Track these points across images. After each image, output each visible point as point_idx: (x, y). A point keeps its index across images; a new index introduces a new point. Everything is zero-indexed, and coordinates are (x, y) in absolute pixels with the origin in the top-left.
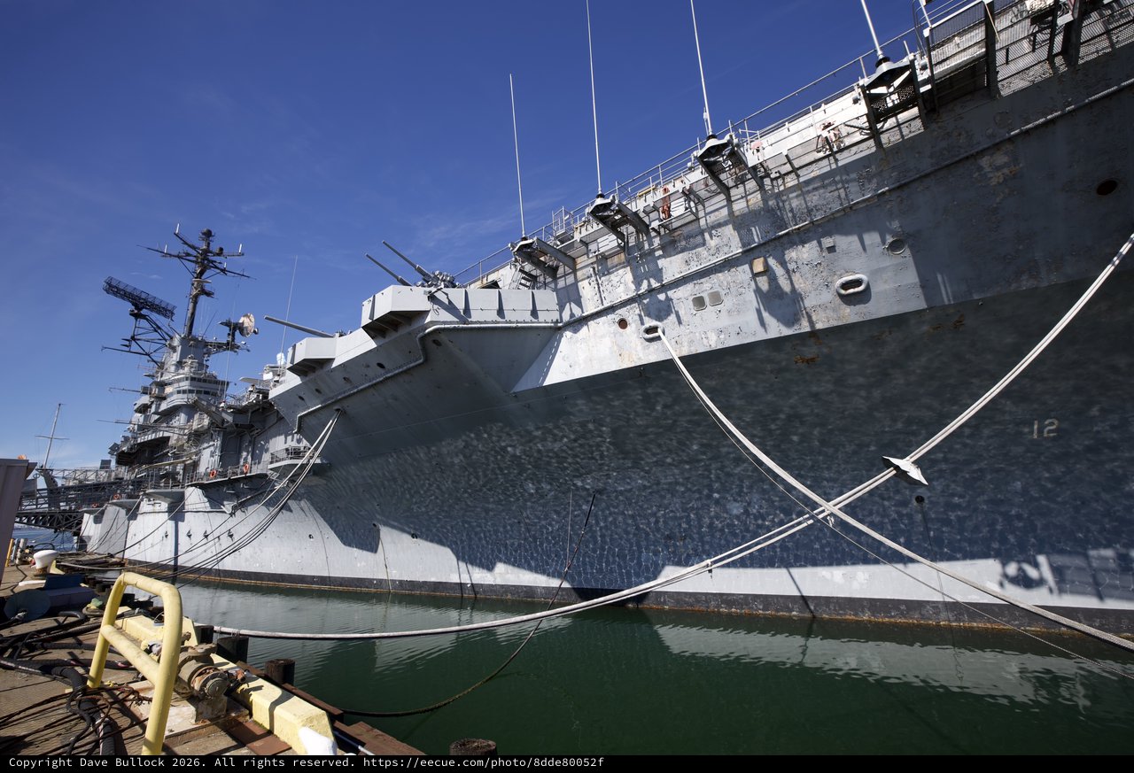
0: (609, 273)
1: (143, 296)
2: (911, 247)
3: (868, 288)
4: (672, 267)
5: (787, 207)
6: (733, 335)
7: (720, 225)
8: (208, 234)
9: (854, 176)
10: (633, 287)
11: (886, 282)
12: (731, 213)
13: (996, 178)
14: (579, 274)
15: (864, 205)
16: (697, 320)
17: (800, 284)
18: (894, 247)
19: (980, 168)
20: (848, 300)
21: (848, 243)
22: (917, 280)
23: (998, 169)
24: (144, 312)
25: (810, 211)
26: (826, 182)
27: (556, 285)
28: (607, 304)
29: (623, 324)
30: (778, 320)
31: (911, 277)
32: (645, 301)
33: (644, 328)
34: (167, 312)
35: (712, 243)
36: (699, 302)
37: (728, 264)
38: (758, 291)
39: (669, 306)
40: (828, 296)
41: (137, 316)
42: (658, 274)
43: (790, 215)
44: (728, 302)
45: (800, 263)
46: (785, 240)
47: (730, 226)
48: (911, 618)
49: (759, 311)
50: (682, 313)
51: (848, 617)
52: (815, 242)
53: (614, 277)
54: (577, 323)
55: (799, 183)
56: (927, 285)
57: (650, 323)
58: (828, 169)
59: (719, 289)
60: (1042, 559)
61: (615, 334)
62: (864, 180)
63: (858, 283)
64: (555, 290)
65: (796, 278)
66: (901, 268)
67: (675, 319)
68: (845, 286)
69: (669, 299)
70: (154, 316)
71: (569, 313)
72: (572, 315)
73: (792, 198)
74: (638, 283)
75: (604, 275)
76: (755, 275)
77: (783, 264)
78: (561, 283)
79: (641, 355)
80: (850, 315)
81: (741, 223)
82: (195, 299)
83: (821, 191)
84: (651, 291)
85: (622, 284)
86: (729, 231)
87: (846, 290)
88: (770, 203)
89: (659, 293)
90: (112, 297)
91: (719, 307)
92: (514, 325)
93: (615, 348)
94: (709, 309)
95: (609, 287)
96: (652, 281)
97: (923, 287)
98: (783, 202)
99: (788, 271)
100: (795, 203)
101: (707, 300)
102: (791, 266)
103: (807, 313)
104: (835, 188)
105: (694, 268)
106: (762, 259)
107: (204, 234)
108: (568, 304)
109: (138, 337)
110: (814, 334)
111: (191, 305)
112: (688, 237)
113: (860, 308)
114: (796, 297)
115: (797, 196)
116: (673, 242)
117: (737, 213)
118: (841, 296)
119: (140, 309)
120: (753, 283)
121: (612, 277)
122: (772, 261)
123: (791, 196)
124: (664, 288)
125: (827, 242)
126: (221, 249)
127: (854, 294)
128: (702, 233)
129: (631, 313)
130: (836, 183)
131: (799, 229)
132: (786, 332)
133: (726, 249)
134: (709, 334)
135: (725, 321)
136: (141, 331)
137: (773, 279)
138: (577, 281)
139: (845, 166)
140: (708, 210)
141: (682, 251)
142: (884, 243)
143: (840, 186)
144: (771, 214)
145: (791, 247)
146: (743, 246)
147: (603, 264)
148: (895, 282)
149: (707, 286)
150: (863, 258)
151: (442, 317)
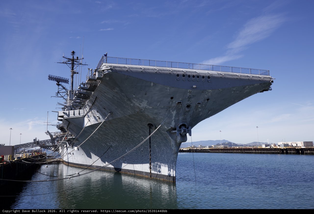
1: (59, 78)
3: (99, 117)
8: (73, 53)
21: (94, 111)
24: (60, 83)
25: (90, 106)
34: (66, 81)
54: (85, 116)
61: (87, 119)
69: (88, 115)
70: (63, 84)
82: (72, 77)
91: (92, 117)
92: (75, 117)
97: (103, 118)
103: (97, 120)
107: (72, 53)
109: (59, 92)
111: (72, 79)
113: (100, 120)
119: (58, 82)
126: (78, 58)
135: (93, 120)
136: (60, 90)
148: (101, 117)
149: (90, 114)
150: (97, 113)
151: (65, 116)
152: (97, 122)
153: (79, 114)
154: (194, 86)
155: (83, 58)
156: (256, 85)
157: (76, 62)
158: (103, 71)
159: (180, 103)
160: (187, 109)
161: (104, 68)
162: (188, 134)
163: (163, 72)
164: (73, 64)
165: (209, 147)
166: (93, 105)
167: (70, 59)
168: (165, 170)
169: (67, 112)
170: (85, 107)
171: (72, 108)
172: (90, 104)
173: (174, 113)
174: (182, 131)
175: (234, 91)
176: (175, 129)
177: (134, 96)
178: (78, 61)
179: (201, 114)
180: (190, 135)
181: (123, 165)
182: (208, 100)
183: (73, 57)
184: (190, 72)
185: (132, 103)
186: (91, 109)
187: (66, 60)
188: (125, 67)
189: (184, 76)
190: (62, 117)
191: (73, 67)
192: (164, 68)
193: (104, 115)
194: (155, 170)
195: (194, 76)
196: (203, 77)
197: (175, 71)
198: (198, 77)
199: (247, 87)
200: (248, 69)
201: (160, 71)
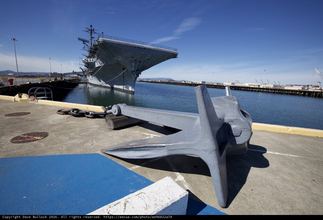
1: (84, 40)
8: (91, 26)
24: (85, 43)
34: (88, 42)
41: (84, 43)
70: (86, 43)
82: (91, 39)
90: (79, 41)
111: (91, 41)
119: (84, 42)
126: (94, 29)
136: (85, 46)
148: (102, 63)
149: (97, 61)
150: (100, 61)
151: (86, 61)
152: (101, 65)
153: (93, 61)
154: (142, 53)
155: (97, 30)
156: (170, 55)
157: (93, 31)
158: (100, 41)
159: (136, 60)
160: (139, 63)
161: (100, 40)
162: (140, 75)
163: (128, 45)
164: (91, 33)
165: (160, 81)
166: (98, 57)
167: (89, 29)
168: (130, 89)
169: (87, 59)
170: (95, 58)
171: (89, 57)
172: (97, 56)
173: (134, 64)
174: (137, 72)
175: (160, 57)
176: (134, 72)
177: (115, 55)
178: (94, 31)
179: (146, 65)
180: (141, 74)
181: (114, 85)
182: (149, 59)
183: (91, 28)
184: (141, 46)
185: (114, 58)
186: (97, 59)
187: (87, 30)
188: (110, 41)
189: (138, 47)
190: (85, 61)
191: (91, 34)
192: (129, 43)
193: (103, 62)
194: (127, 88)
195: (143, 48)
196: (147, 49)
197: (134, 45)
198: (145, 49)
199: (166, 55)
200: (168, 47)
201: (127, 45)
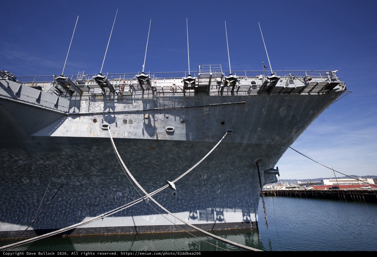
0: (95, 101)
2: (186, 124)
3: (174, 131)
4: (119, 107)
5: (159, 102)
6: (133, 135)
7: (138, 100)
9: (177, 100)
10: (103, 109)
11: (178, 131)
12: (143, 97)
13: (206, 113)
14: (83, 98)
15: (178, 109)
16: (123, 127)
17: (157, 125)
18: (182, 122)
19: (203, 110)
20: (169, 133)
21: (171, 117)
22: (185, 133)
23: (206, 111)
25: (164, 105)
26: (170, 99)
27: (71, 98)
28: (90, 112)
29: (95, 121)
30: (148, 134)
31: (184, 131)
32: (106, 116)
33: (103, 124)
35: (135, 104)
36: (125, 121)
37: (138, 112)
38: (144, 123)
39: (114, 120)
40: (163, 131)
42: (113, 108)
43: (159, 104)
44: (134, 124)
45: (158, 119)
46: (156, 111)
47: (141, 101)
48: (165, 231)
49: (143, 130)
50: (118, 123)
51: (148, 232)
52: (164, 114)
53: (97, 104)
54: (75, 116)
55: (163, 97)
56: (187, 135)
57: (105, 123)
58: (171, 96)
59: (133, 119)
60: (198, 211)
61: (90, 124)
62: (179, 102)
63: (172, 129)
64: (70, 100)
65: (156, 123)
66: (183, 128)
67: (115, 125)
68: (168, 129)
69: (115, 117)
71: (73, 110)
72: (74, 112)
73: (161, 100)
74: (105, 108)
75: (93, 101)
76: (145, 118)
77: (154, 117)
78: (73, 98)
79: (99, 134)
80: (168, 137)
81: (145, 101)
83: (169, 101)
84: (109, 113)
85: (99, 107)
86: (140, 102)
87: (168, 130)
88: (155, 99)
89: (112, 114)
91: (131, 125)
92: (44, 108)
93: (89, 129)
94: (128, 124)
95: (93, 106)
96: (111, 109)
97: (186, 135)
98: (158, 100)
99: (154, 120)
100: (161, 102)
101: (128, 121)
102: (156, 119)
103: (157, 134)
104: (172, 101)
105: (126, 110)
106: (148, 114)
108: (74, 107)
110: (157, 140)
112: (127, 100)
113: (171, 136)
114: (155, 128)
115: (162, 100)
116: (122, 99)
117: (144, 98)
118: (167, 131)
120: (143, 120)
121: (96, 103)
122: (151, 116)
123: (161, 99)
124: (114, 113)
125: (167, 115)
127: (170, 132)
128: (132, 100)
129: (100, 118)
130: (173, 100)
131: (160, 109)
132: (150, 138)
133: (138, 108)
134: (125, 133)
135: (132, 130)
137: (150, 121)
138: (81, 100)
139: (176, 97)
140: (136, 94)
141: (124, 103)
142: (180, 121)
143: (173, 101)
144: (154, 102)
145: (157, 113)
146: (144, 108)
147: (94, 98)
150: (174, 123)
153: (56, 106)
166: (187, 107)
